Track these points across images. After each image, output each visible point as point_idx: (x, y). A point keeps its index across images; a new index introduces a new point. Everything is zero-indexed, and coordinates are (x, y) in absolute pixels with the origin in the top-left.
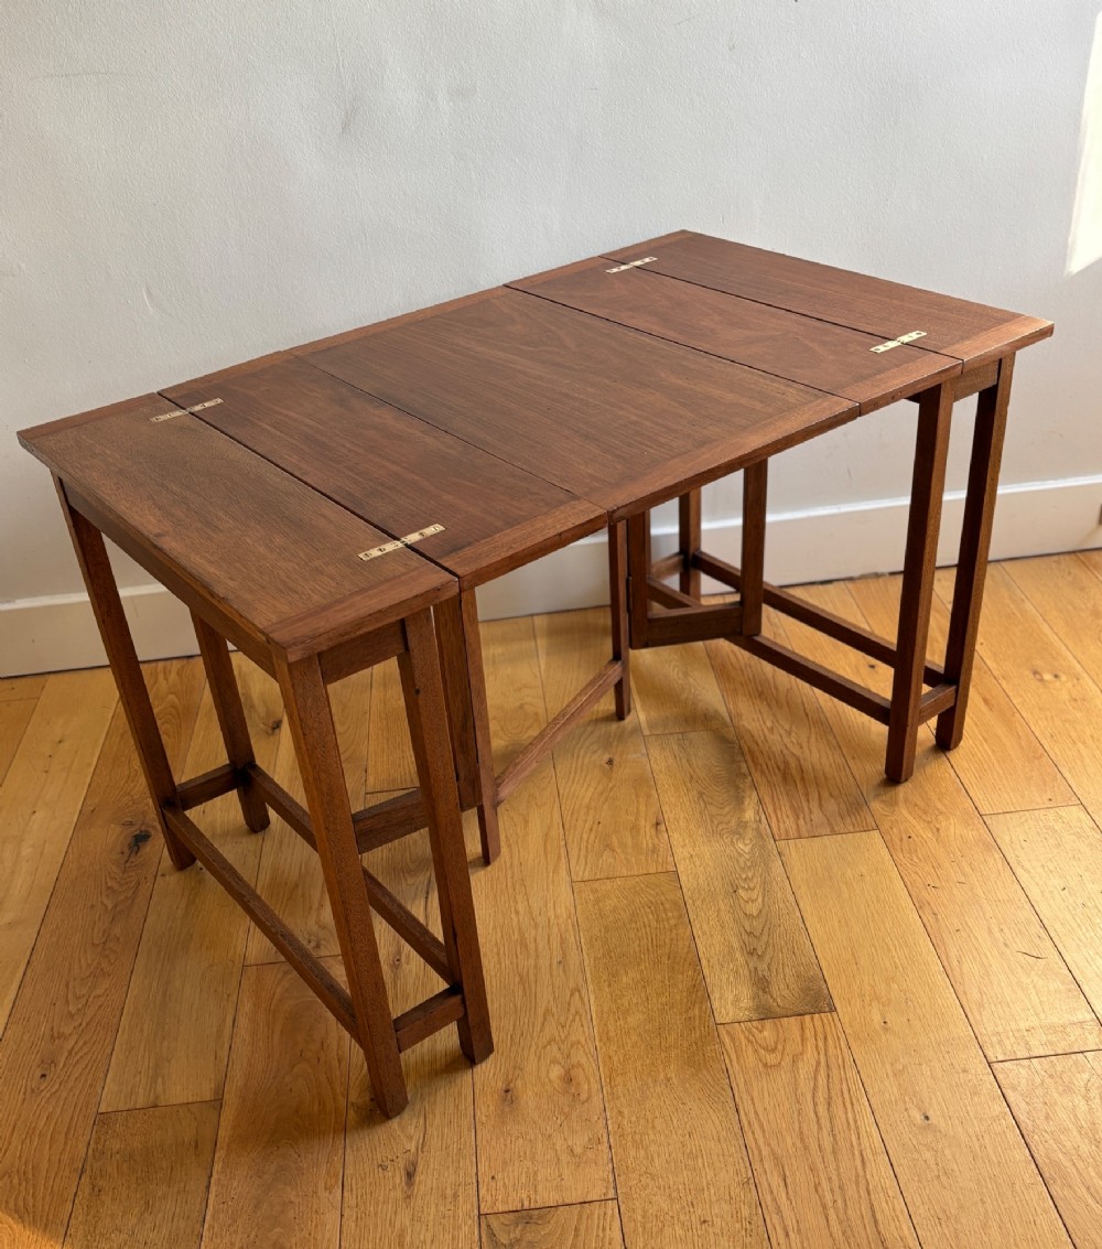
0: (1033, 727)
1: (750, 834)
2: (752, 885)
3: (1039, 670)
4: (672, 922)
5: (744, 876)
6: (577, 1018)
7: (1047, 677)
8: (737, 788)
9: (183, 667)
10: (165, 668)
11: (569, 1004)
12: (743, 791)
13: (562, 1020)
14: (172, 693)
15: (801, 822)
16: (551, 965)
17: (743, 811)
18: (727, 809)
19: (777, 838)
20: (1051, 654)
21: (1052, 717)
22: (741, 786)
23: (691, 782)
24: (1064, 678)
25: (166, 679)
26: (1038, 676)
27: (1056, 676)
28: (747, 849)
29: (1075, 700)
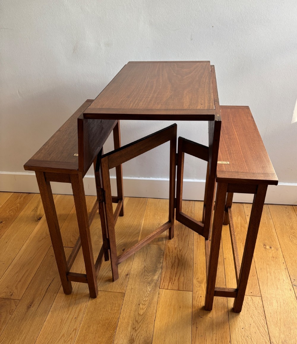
0: (256, 264)
1: (153, 284)
2: (145, 303)
3: (266, 244)
4: (115, 311)
5: (144, 299)
6: (71, 340)
7: (268, 247)
8: (157, 267)
9: (26, 196)
10: (22, 195)
11: (71, 334)
12: (158, 268)
13: (66, 340)
14: (19, 203)
15: (170, 283)
16: (72, 318)
17: (155, 275)
18: (150, 274)
19: (160, 288)
20: (272, 239)
21: (264, 262)
22: (158, 266)
23: (144, 262)
24: (273, 248)
25: (20, 199)
26: (265, 247)
27: (271, 248)
28: (150, 290)
29: (273, 257)
